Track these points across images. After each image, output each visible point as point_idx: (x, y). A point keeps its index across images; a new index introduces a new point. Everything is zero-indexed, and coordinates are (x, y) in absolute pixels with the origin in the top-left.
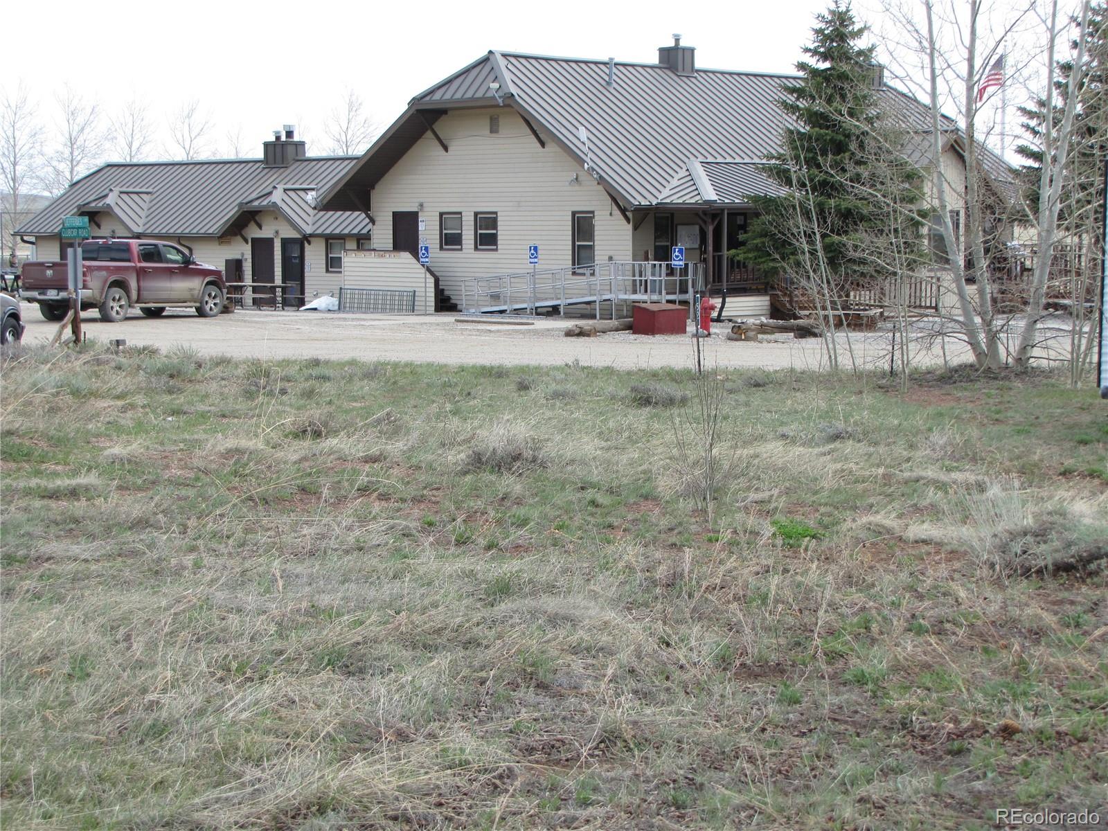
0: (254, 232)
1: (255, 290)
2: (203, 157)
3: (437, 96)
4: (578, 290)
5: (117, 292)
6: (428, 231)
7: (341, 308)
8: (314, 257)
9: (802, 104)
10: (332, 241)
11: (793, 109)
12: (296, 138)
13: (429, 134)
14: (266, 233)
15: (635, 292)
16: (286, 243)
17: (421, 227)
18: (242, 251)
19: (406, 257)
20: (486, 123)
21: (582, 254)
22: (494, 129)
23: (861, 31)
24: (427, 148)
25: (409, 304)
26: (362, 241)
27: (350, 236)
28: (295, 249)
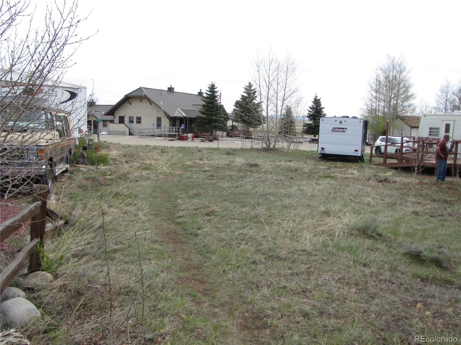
1: (94, 130)
3: (130, 95)
4: (158, 131)
6: (126, 120)
7: (109, 134)
8: (100, 125)
9: (206, 100)
11: (204, 101)
12: (94, 101)
13: (128, 101)
15: (170, 132)
16: (94, 121)
17: (125, 119)
19: (123, 125)
20: (139, 100)
21: (159, 125)
22: (141, 101)
23: (217, 88)
24: (127, 105)
25: (124, 134)
26: (112, 122)
27: (109, 120)
28: (96, 123)
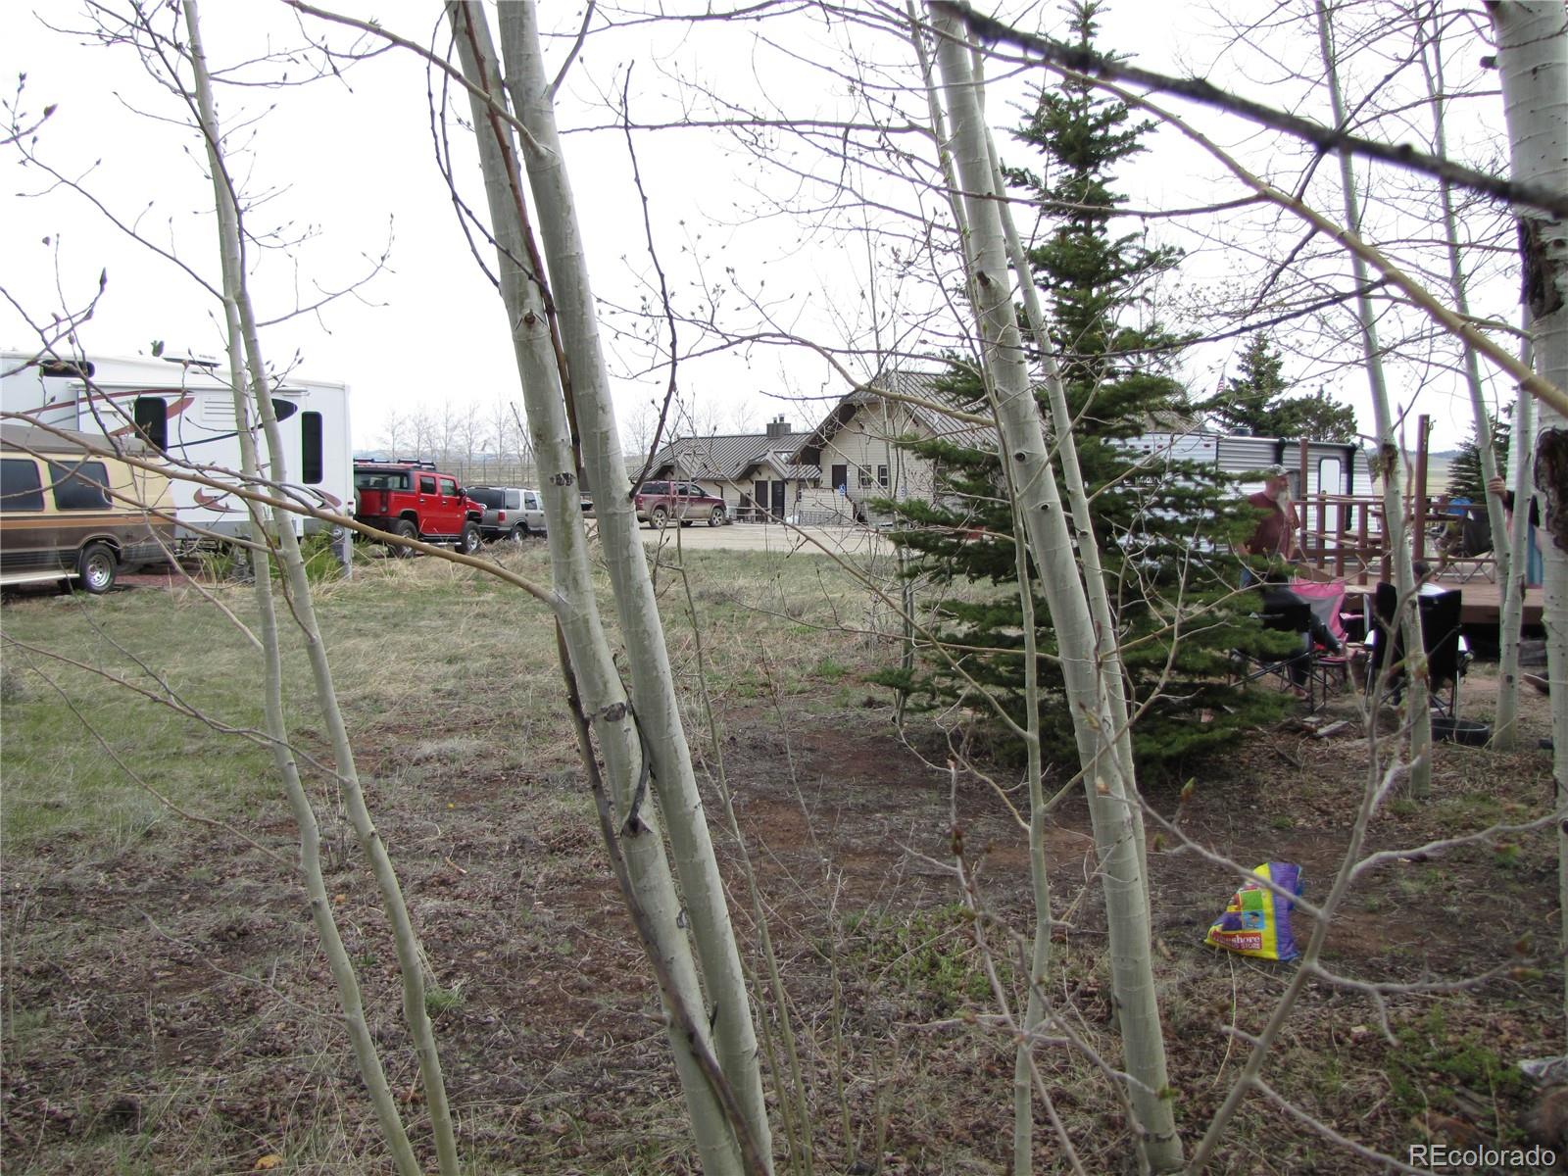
0: (757, 478)
1: (756, 512)
2: (750, 432)
5: (660, 512)
6: (852, 475)
8: (790, 492)
10: (801, 483)
12: (786, 421)
13: (854, 418)
14: (763, 478)
16: (773, 483)
17: (848, 474)
18: (749, 489)
19: (837, 492)
20: (884, 412)
24: (852, 428)
26: (814, 483)
27: (809, 479)
28: (780, 487)
